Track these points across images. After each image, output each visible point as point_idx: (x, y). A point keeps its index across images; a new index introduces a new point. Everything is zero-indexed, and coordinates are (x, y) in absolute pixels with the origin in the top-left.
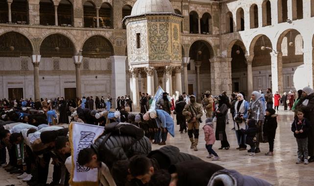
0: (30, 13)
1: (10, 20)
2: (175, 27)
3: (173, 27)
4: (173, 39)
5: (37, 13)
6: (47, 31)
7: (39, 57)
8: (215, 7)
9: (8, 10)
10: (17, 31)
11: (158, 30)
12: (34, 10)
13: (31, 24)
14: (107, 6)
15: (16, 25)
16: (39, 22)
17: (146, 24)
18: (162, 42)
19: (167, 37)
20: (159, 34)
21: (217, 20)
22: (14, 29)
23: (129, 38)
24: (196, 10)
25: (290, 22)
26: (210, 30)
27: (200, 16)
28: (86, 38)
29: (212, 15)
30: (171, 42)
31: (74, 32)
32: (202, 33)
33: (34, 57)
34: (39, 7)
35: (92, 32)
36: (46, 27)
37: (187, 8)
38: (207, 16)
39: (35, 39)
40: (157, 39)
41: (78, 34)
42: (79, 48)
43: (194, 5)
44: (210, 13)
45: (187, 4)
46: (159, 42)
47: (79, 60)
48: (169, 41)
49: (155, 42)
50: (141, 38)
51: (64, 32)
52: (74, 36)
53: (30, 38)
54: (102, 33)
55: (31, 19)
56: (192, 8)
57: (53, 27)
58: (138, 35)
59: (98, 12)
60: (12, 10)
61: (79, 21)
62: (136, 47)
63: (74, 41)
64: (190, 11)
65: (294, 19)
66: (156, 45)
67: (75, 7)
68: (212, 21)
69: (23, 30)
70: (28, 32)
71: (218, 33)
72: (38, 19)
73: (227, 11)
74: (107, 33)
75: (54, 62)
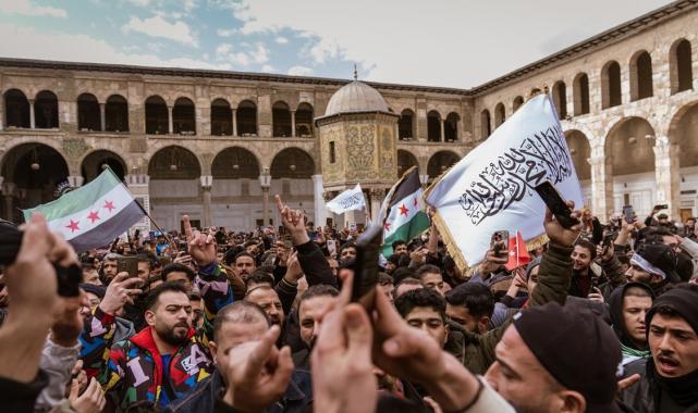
0: (197, 121)
1: (171, 130)
2: (386, 130)
3: (382, 131)
4: (381, 148)
5: (208, 120)
6: (221, 144)
7: (210, 178)
8: (466, 104)
9: (167, 118)
10: (180, 144)
11: (359, 136)
12: (203, 116)
13: (199, 135)
14: (305, 107)
15: (178, 136)
16: (209, 132)
17: (342, 128)
18: (366, 153)
19: (373, 145)
20: (360, 142)
21: (469, 121)
22: (176, 143)
23: (322, 146)
24: (437, 109)
25: (570, 119)
26: (459, 136)
27: (444, 117)
28: (275, 151)
29: (462, 115)
30: (379, 152)
31: (259, 144)
32: (446, 140)
33: (203, 179)
34: (210, 111)
35: (284, 144)
36: (219, 138)
37: (423, 106)
38: (453, 117)
39: (204, 156)
40: (357, 149)
41: (264, 146)
42: (265, 166)
43: (434, 102)
44: (458, 112)
45: (424, 101)
46: (360, 153)
47: (266, 182)
48: (376, 151)
49: (355, 153)
50: (336, 148)
51: (245, 145)
52: (259, 149)
53: (198, 154)
54: (299, 145)
55: (199, 127)
56: (431, 106)
57: (230, 138)
58: (332, 144)
59: (293, 117)
60: (173, 119)
61: (265, 129)
62: (328, 162)
63: (258, 155)
64: (428, 110)
65: (576, 115)
66: (356, 157)
67: (260, 109)
68: (461, 124)
69: (188, 143)
70: (195, 146)
71: (470, 140)
72: (209, 127)
73: (483, 108)
74: (305, 145)
75: (243, 186)
